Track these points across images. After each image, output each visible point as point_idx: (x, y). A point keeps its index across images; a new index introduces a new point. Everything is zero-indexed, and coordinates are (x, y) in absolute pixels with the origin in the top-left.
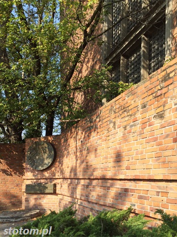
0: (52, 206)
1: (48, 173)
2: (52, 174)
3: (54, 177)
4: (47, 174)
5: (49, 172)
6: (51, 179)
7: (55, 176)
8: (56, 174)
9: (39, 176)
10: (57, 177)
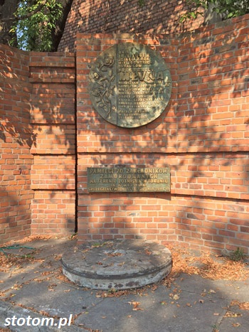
0: (160, 226)
1: (145, 138)
2: (157, 141)
3: (163, 150)
4: (141, 141)
5: (148, 134)
6: (150, 154)
7: (165, 145)
8: (170, 141)
9: (119, 144)
10: (170, 149)
